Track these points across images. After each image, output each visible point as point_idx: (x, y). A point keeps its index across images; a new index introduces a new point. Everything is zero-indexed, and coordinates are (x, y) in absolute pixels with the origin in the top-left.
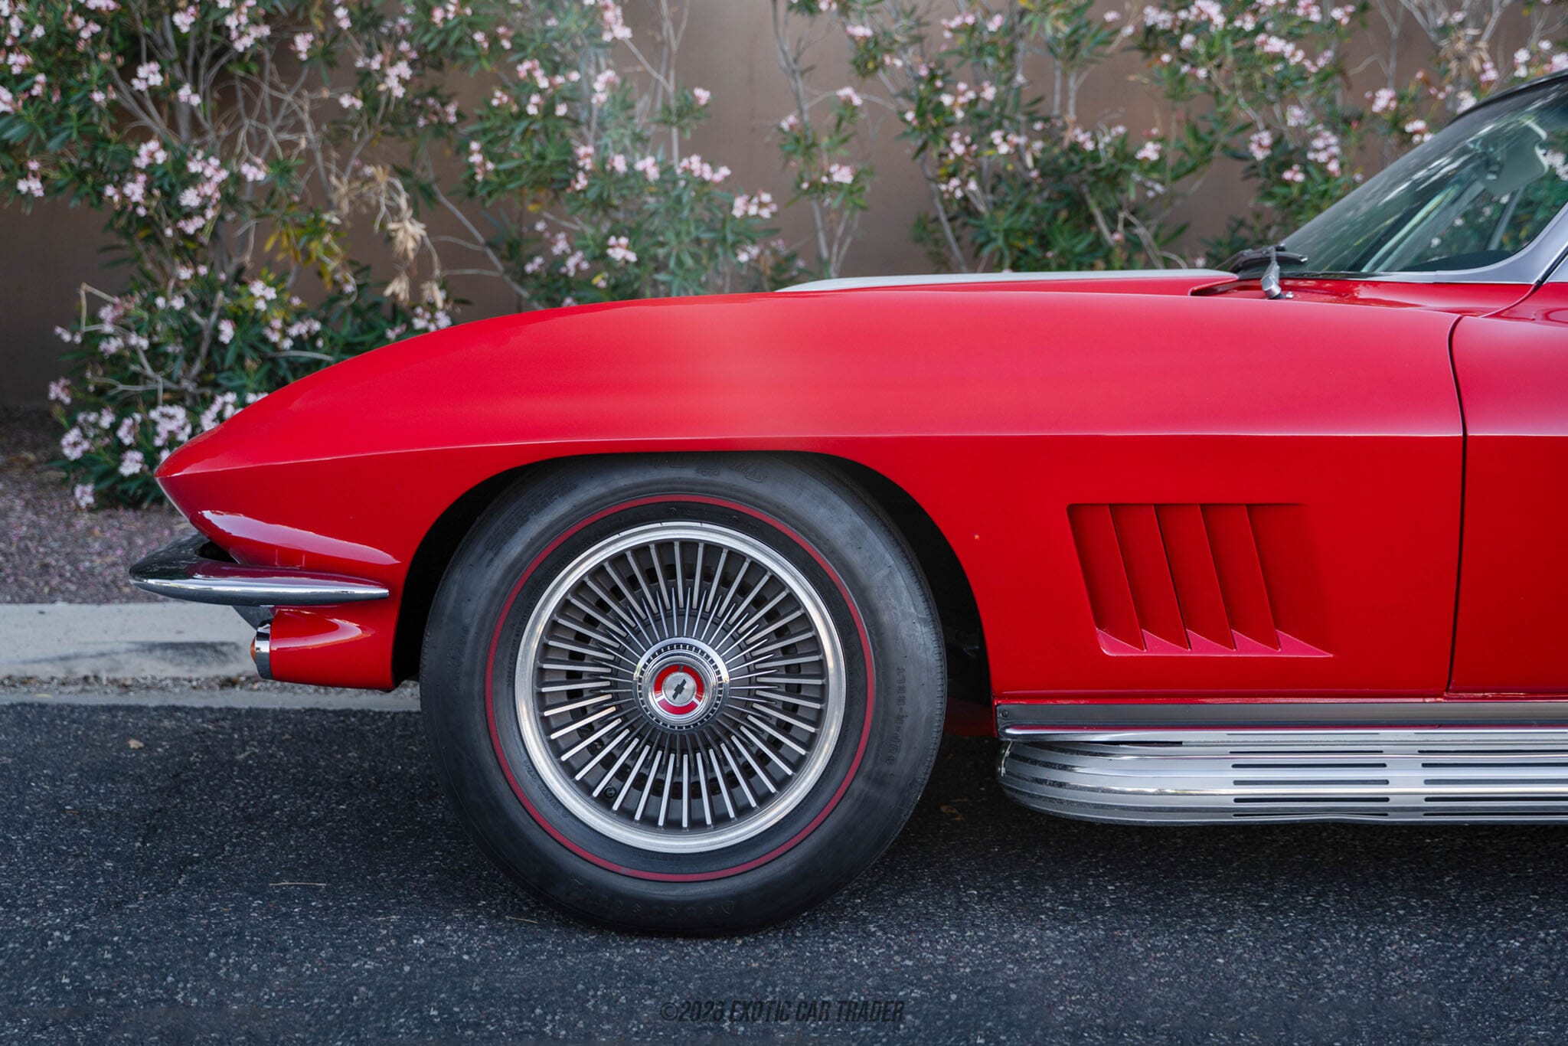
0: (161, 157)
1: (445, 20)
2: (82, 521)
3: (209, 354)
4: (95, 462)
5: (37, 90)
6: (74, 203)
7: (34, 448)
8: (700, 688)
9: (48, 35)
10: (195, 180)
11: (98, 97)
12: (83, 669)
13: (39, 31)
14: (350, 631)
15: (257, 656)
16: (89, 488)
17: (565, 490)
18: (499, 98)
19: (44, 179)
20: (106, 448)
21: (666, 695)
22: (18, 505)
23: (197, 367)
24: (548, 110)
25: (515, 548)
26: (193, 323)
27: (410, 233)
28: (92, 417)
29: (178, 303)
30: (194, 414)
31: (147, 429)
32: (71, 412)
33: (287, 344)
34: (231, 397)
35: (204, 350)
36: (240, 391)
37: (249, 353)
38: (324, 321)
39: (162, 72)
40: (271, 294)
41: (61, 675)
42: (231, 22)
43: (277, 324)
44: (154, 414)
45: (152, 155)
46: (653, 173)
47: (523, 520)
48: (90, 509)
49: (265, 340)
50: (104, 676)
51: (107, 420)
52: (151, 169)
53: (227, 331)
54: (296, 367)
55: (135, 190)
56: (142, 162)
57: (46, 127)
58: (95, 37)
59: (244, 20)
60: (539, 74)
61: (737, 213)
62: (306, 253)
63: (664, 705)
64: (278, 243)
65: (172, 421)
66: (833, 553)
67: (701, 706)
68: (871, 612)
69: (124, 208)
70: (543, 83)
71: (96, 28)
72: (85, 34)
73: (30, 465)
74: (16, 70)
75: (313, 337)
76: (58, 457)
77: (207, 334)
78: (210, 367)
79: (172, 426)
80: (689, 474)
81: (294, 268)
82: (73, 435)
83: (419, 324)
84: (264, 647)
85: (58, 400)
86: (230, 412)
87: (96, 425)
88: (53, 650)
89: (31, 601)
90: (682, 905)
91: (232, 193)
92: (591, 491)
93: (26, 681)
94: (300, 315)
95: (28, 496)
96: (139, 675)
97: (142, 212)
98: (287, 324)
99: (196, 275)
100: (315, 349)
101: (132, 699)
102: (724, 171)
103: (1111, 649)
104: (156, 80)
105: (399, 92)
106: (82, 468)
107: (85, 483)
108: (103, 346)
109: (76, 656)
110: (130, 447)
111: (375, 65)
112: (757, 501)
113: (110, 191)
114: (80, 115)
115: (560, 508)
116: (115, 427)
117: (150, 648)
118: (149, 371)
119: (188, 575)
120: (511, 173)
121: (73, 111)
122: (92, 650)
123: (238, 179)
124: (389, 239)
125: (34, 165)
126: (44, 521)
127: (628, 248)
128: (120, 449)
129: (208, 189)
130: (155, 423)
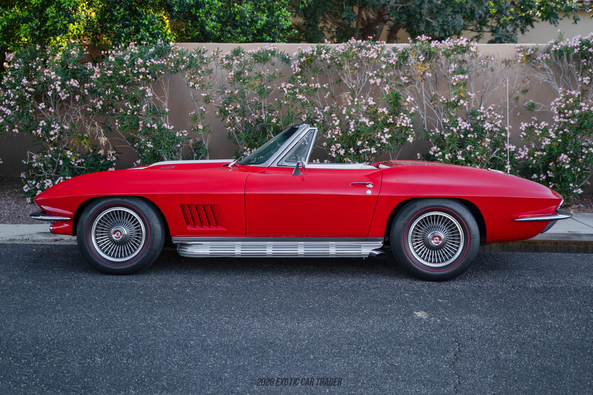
0: (45, 124)
1: (108, 94)
2: (28, 206)
3: (58, 167)
4: (31, 193)
5: (17, 110)
6: (25, 134)
7: (17, 188)
8: (121, 234)
9: (19, 97)
10: (53, 129)
11: (31, 111)
12: (26, 238)
13: (17, 97)
14: (66, 225)
15: (50, 229)
16: (30, 199)
17: (100, 202)
18: (121, 110)
19: (18, 129)
20: (33, 189)
21: (116, 235)
22: (13, 202)
23: (55, 170)
24: (133, 113)
25: (91, 211)
26: (54, 160)
27: (103, 140)
28: (31, 182)
29: (50, 156)
30: (53, 181)
31: (43, 185)
32: (26, 180)
33: (76, 165)
34: (62, 178)
35: (56, 166)
36: (64, 176)
37: (67, 167)
38: (85, 159)
39: (45, 105)
40: (71, 154)
41: (21, 238)
42: (60, 94)
43: (74, 160)
44: (45, 181)
45: (43, 124)
46: (156, 128)
47: (93, 207)
48: (30, 203)
49: (71, 164)
50: (30, 239)
51: (34, 183)
52: (43, 126)
53: (61, 162)
54: (79, 170)
55: (39, 131)
56: (41, 125)
57: (19, 117)
58: (30, 97)
59: (63, 94)
60: (130, 105)
61: (177, 136)
62: (80, 143)
63: (115, 237)
64: (74, 141)
65: (49, 183)
66: (143, 212)
67: (121, 237)
68: (149, 222)
69: (37, 135)
70: (131, 108)
71: (30, 95)
72: (28, 97)
73: (16, 193)
74: (12, 105)
75: (83, 163)
76: (22, 191)
77: (57, 163)
78: (58, 170)
79: (48, 184)
80: (119, 199)
81: (78, 147)
82: (26, 186)
83: (108, 159)
84: (51, 228)
85: (23, 178)
86: (61, 181)
87: (31, 184)
88: (19, 234)
89: (15, 224)
90: (118, 270)
91: (62, 131)
92: (104, 202)
93: (14, 240)
94: (79, 158)
95: (16, 200)
96: (38, 239)
97: (41, 136)
98: (76, 160)
99: (54, 149)
100: (83, 165)
101: (35, 243)
102: (173, 127)
103: (190, 228)
104: (44, 107)
105: (100, 108)
106: (28, 194)
107: (29, 197)
108: (33, 165)
109: (25, 235)
110: (39, 189)
111: (95, 102)
112: (130, 204)
113: (33, 132)
114: (27, 114)
115: (99, 205)
116: (36, 184)
117: (40, 233)
118: (44, 171)
119: (39, 216)
120: (125, 127)
121: (25, 114)
122: (28, 233)
123: (63, 128)
124: (98, 141)
125: (16, 126)
126: (19, 206)
127: (151, 144)
128: (37, 190)
129: (56, 131)
130: (45, 183)
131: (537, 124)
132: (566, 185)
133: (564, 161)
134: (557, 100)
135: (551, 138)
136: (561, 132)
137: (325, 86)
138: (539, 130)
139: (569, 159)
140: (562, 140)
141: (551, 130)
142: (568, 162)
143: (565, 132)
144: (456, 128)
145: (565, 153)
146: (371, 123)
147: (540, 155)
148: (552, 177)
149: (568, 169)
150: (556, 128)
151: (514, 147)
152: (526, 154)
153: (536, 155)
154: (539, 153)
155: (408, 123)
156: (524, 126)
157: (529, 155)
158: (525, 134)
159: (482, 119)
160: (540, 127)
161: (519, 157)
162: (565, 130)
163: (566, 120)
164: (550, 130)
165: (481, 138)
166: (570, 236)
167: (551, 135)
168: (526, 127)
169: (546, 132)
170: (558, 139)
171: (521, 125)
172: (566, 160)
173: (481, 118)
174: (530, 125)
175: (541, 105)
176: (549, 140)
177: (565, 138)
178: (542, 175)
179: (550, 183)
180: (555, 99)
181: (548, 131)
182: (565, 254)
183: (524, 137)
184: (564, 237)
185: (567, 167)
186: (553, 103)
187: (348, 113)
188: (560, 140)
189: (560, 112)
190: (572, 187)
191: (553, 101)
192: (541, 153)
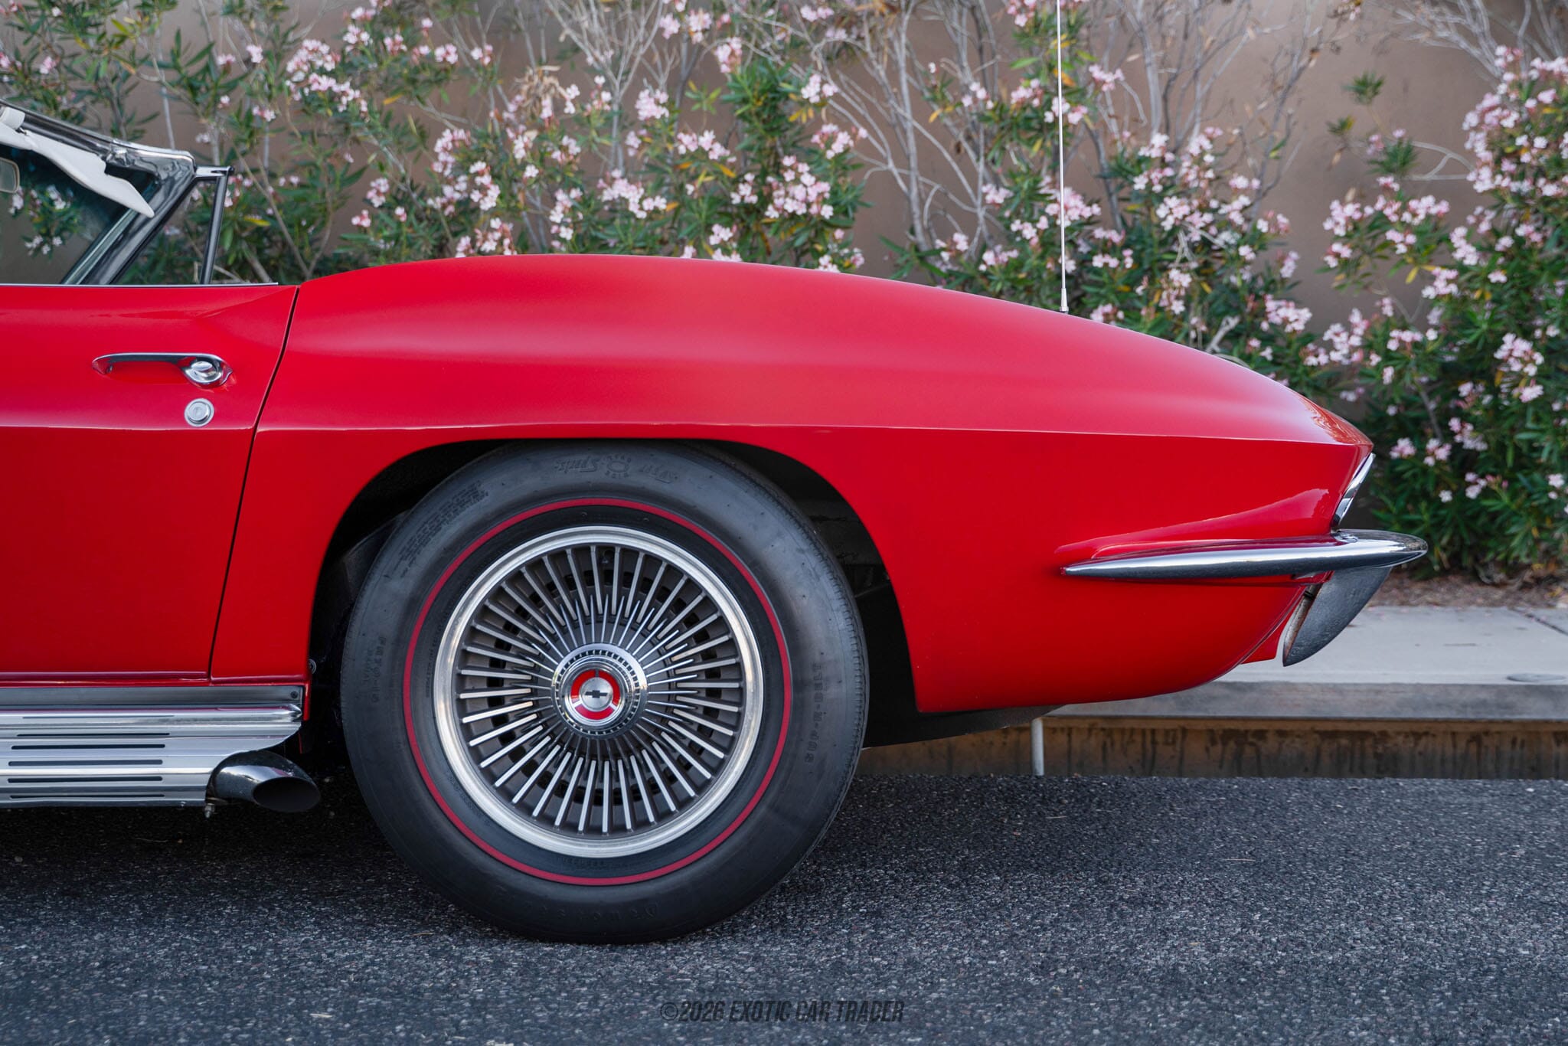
131: (1396, 206)
132: (1533, 483)
133: (1516, 367)
134: (1489, 101)
135: (1462, 268)
136: (1506, 242)
137: (476, 54)
138: (1406, 228)
139: (1539, 359)
140: (1510, 278)
141: (1460, 232)
142: (1531, 370)
143: (1519, 241)
144: (1034, 222)
145: (1526, 334)
146: (649, 204)
147: (1416, 344)
148: (1475, 452)
149: (1535, 401)
150: (1484, 227)
151: (1305, 314)
152: (1356, 341)
153: (1392, 345)
154: (1408, 336)
155: (813, 197)
156: (1342, 213)
157: (1368, 347)
158: (1346, 253)
159: (1158, 188)
160: (1407, 217)
161: (1323, 359)
162: (1521, 231)
163: (1525, 186)
164: (1458, 235)
165: (1152, 269)
166: (1511, 698)
167: (1458, 255)
168: (1349, 219)
169: (1443, 246)
170: (1491, 269)
171: (1328, 214)
172: (1525, 363)
173: (1150, 184)
174: (1369, 210)
175: (1443, 155)
176: (1452, 274)
177: (1524, 269)
178: (1432, 444)
179: (1470, 477)
180: (1480, 100)
181: (1449, 240)
182: (1462, 784)
183: (1345, 264)
184: (1484, 703)
185: (1531, 393)
186: (1472, 119)
187: (539, 155)
188: (1498, 277)
189: (1503, 149)
190: (1559, 491)
191: (1473, 109)
192: (1418, 337)
